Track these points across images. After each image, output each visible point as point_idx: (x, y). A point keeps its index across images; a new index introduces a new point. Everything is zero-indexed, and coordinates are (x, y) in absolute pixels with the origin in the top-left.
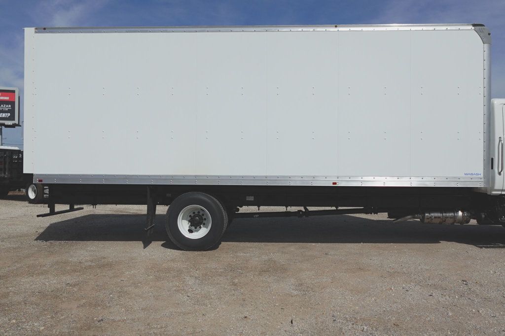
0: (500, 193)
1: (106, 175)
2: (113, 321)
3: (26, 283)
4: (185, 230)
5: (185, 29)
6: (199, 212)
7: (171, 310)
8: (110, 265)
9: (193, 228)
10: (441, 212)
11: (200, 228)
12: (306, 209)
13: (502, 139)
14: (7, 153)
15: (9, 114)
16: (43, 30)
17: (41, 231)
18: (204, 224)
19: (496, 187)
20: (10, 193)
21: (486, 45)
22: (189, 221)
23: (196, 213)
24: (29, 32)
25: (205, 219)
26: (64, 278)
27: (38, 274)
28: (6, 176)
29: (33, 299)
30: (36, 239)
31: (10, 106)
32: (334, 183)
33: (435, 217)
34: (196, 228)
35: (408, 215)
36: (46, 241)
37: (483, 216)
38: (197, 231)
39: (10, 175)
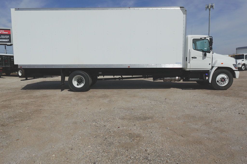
0: (189, 70)
1: (45, 65)
2: (45, 110)
3: (17, 101)
4: (76, 85)
5: (72, 9)
6: (81, 78)
7: (64, 107)
8: (47, 96)
9: (79, 84)
10: (170, 77)
11: (81, 84)
12: (122, 77)
13: (190, 50)
14: (9, 57)
15: (8, 40)
16: (18, 9)
17: (24, 87)
18: (83, 82)
19: (188, 68)
20: (11, 74)
21: (185, 15)
22: (77, 81)
23: (80, 78)
24: (13, 10)
25: (83, 81)
26: (30, 100)
27: (22, 99)
28: (9, 67)
29: (19, 105)
30: (22, 89)
31: (8, 36)
32: (129, 67)
33: (168, 79)
34: (80, 84)
35: (158, 78)
36: (25, 90)
37: (184, 78)
38: (80, 85)
39: (10, 66)
